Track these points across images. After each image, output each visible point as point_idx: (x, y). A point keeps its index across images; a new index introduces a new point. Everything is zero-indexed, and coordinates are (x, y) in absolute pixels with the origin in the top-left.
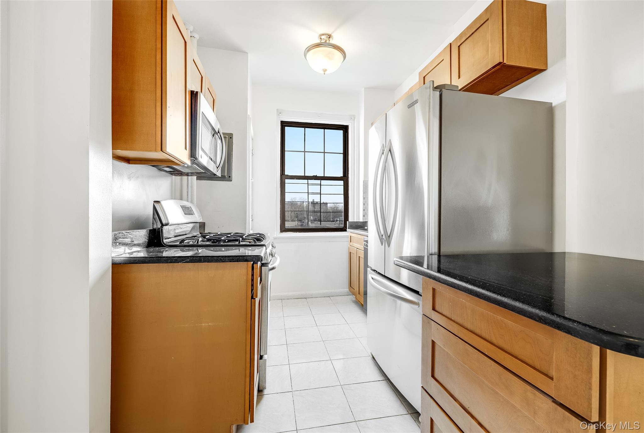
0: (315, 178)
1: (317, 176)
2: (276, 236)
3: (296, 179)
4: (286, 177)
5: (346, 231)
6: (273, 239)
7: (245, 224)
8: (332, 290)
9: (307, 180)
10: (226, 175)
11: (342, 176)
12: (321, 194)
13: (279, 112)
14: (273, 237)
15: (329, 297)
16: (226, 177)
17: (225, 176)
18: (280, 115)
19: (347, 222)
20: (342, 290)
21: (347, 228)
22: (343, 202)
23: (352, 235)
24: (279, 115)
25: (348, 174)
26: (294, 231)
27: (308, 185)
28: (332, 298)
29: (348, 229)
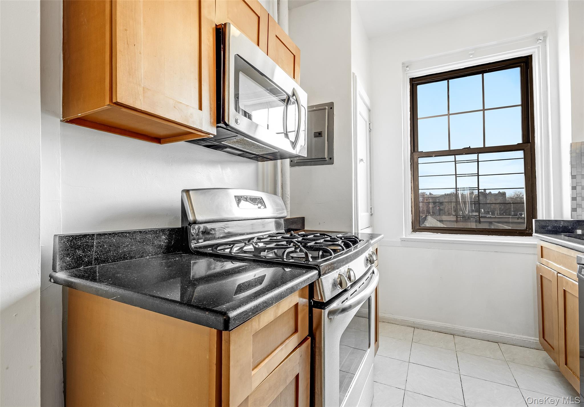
0: (468, 151)
1: (471, 147)
2: (405, 236)
3: (435, 156)
4: (418, 155)
5: (530, 235)
6: (400, 240)
7: (351, 220)
8: (504, 333)
9: (454, 156)
10: (326, 156)
11: (521, 142)
12: (478, 176)
13: (406, 66)
14: (401, 239)
15: (497, 344)
16: (327, 159)
17: (325, 158)
18: (408, 69)
19: (534, 220)
20: (525, 337)
21: (532, 231)
22: (524, 186)
23: (544, 244)
24: (405, 70)
25: (534, 137)
26: (433, 231)
27: (456, 163)
28: (503, 347)
29: (536, 232)
